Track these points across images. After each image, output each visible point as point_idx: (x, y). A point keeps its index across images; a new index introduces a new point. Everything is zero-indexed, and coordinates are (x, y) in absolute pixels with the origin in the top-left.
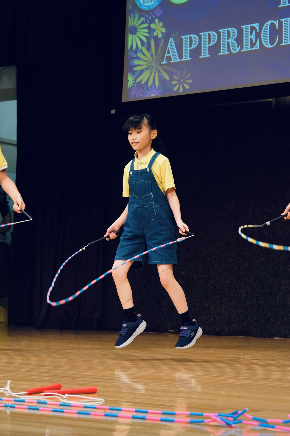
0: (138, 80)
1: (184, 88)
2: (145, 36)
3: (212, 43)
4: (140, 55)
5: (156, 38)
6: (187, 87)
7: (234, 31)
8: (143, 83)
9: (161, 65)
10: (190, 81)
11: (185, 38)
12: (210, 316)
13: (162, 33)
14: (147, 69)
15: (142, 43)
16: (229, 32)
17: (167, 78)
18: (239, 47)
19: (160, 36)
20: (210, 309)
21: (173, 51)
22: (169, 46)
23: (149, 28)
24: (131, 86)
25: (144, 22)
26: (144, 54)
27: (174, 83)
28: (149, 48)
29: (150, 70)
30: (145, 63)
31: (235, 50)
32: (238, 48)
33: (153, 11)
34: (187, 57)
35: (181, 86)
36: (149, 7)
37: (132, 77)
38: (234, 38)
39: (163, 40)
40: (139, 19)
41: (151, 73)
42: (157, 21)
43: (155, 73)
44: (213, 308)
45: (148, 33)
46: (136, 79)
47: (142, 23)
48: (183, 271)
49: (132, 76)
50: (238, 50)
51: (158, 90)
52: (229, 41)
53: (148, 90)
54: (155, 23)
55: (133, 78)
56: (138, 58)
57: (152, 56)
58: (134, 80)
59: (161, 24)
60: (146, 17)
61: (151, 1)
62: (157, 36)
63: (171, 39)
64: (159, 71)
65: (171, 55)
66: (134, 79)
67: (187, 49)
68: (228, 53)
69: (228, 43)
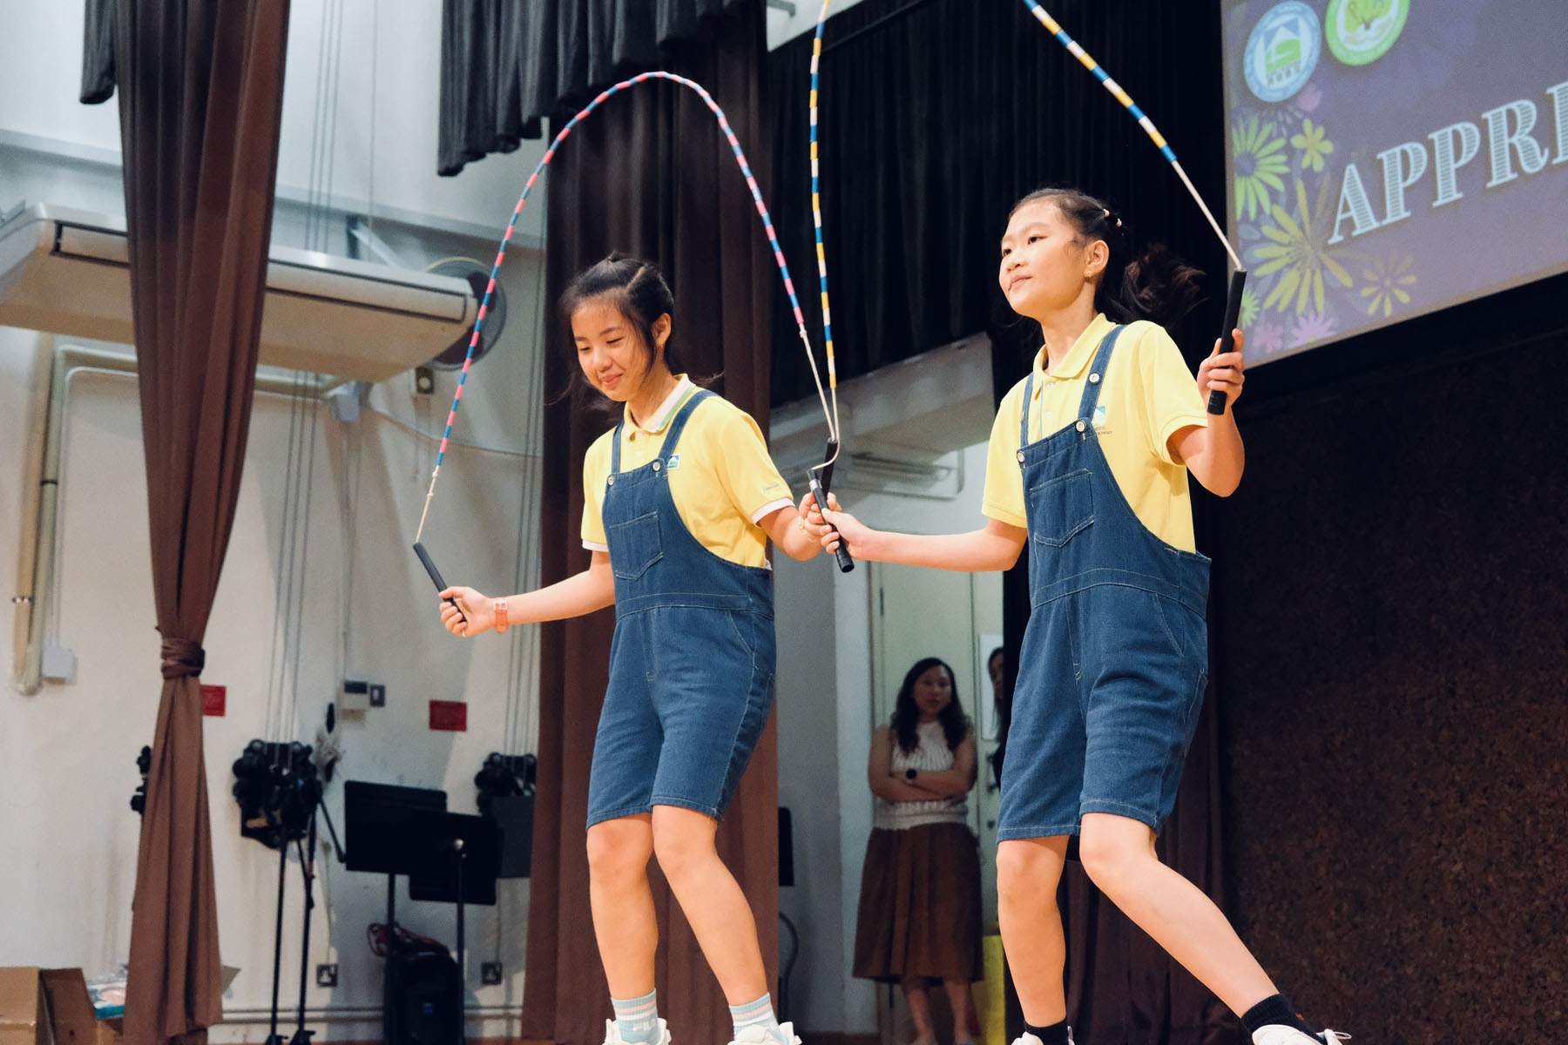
0: (1269, 303)
1: (1395, 302)
2: (1279, 175)
3: (1466, 157)
4: (1268, 230)
5: (1309, 175)
6: (1404, 298)
7: (1525, 109)
8: (1281, 308)
9: (1327, 248)
10: (1411, 280)
11: (1389, 158)
12: (1551, 1001)
13: (1324, 156)
14: (1290, 266)
15: (1273, 195)
16: (1511, 115)
17: (1347, 281)
18: (1547, 151)
19: (1319, 166)
20: (1549, 979)
21: (1358, 202)
22: (1345, 191)
23: (1289, 150)
24: (1250, 323)
25: (1275, 133)
26: (1280, 227)
27: (1366, 292)
28: (1291, 207)
29: (1299, 269)
30: (1283, 251)
31: (1533, 163)
32: (1542, 154)
33: (1294, 98)
34: (1397, 211)
35: (1388, 300)
36: (1284, 90)
37: (1253, 297)
38: (1528, 130)
39: (1328, 177)
40: (1260, 128)
41: (1302, 276)
42: (1307, 124)
43: (1313, 273)
44: (1555, 975)
45: (1288, 163)
46: (1262, 299)
47: (1270, 139)
48: (1455, 862)
49: (1252, 294)
50: (1543, 161)
51: (1325, 320)
52: (1515, 140)
53: (1297, 325)
54: (1302, 132)
55: (1255, 299)
56: (1265, 240)
57: (1301, 226)
58: (1258, 306)
59: (1320, 131)
60: (1278, 123)
61: (1288, 74)
62: (1311, 167)
63: (1351, 169)
64: (1323, 268)
65: (1353, 213)
66: (1256, 302)
67: (1395, 187)
68: (1515, 176)
69: (1512, 148)
